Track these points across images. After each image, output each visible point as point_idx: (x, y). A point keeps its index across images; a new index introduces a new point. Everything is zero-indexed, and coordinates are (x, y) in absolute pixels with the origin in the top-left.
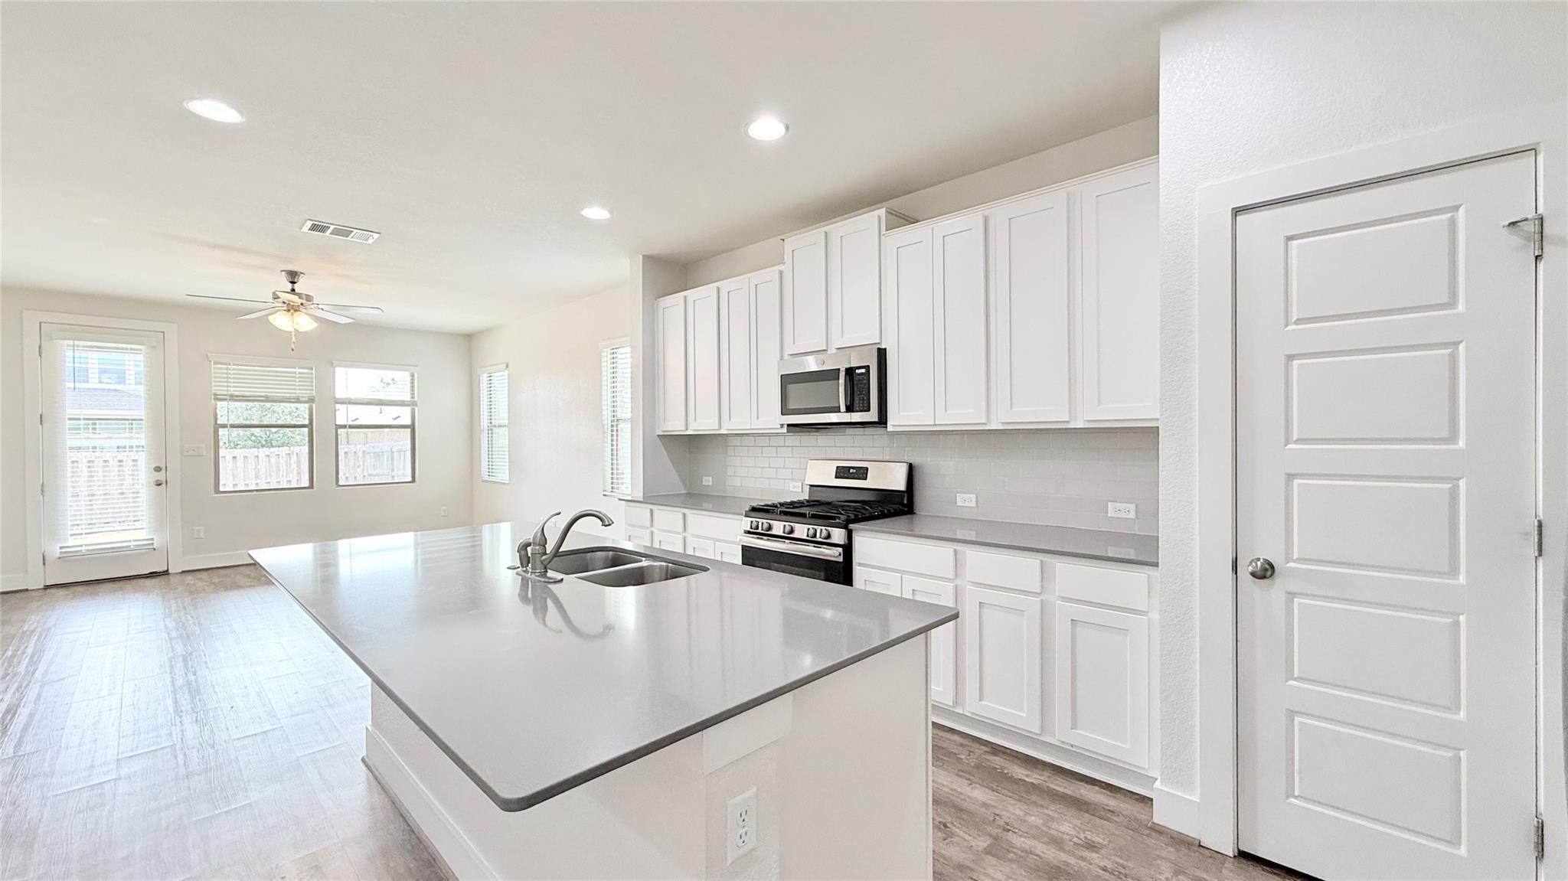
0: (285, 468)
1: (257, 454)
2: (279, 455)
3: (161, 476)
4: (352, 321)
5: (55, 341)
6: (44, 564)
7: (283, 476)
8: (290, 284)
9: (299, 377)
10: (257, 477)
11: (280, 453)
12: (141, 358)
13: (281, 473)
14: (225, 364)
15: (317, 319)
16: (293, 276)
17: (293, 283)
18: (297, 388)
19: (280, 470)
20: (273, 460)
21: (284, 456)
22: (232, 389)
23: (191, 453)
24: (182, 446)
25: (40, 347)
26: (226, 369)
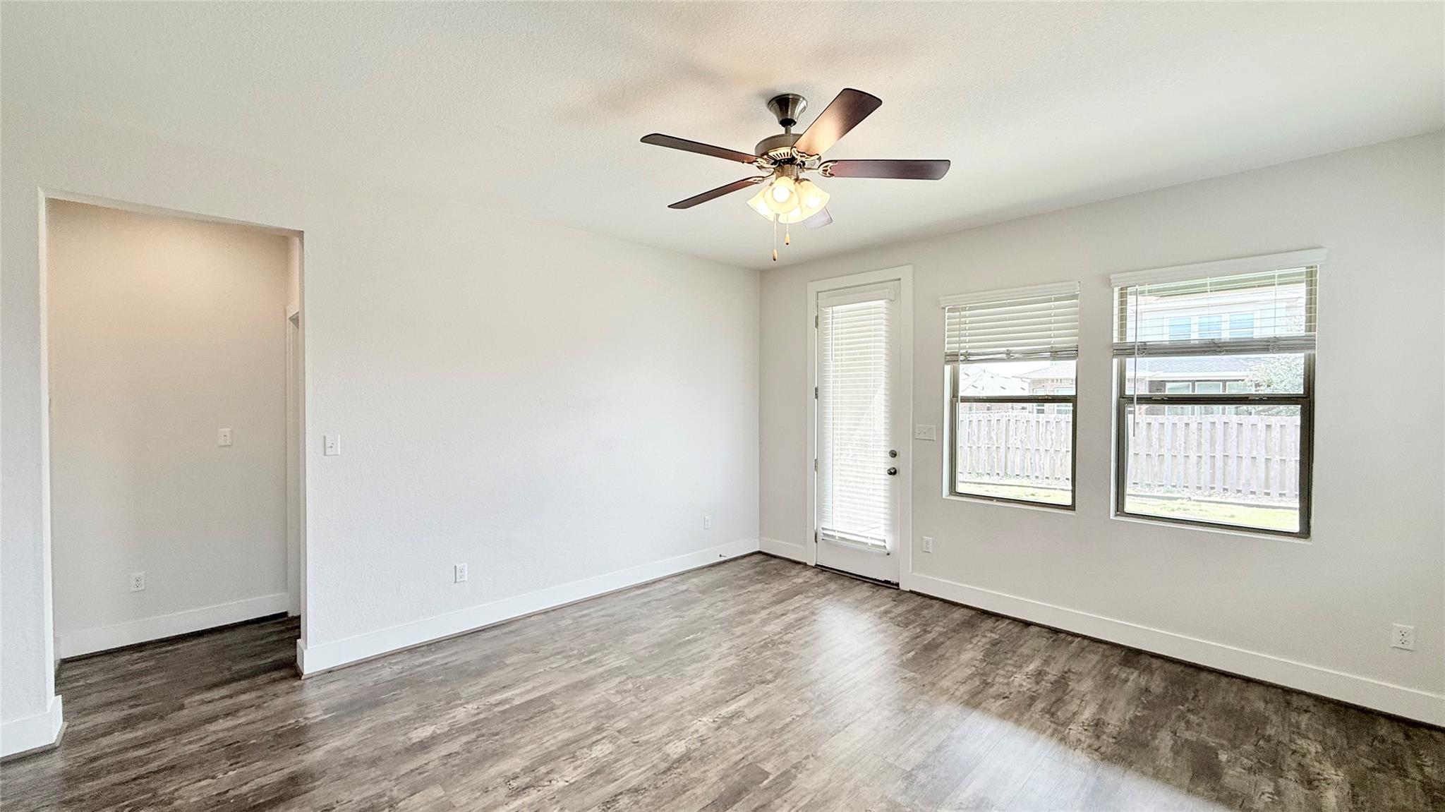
3: (895, 462)
6: (816, 542)
9: (1056, 315)
12: (883, 312)
14: (958, 309)
23: (922, 436)
24: (914, 427)
25: (817, 318)
26: (961, 317)
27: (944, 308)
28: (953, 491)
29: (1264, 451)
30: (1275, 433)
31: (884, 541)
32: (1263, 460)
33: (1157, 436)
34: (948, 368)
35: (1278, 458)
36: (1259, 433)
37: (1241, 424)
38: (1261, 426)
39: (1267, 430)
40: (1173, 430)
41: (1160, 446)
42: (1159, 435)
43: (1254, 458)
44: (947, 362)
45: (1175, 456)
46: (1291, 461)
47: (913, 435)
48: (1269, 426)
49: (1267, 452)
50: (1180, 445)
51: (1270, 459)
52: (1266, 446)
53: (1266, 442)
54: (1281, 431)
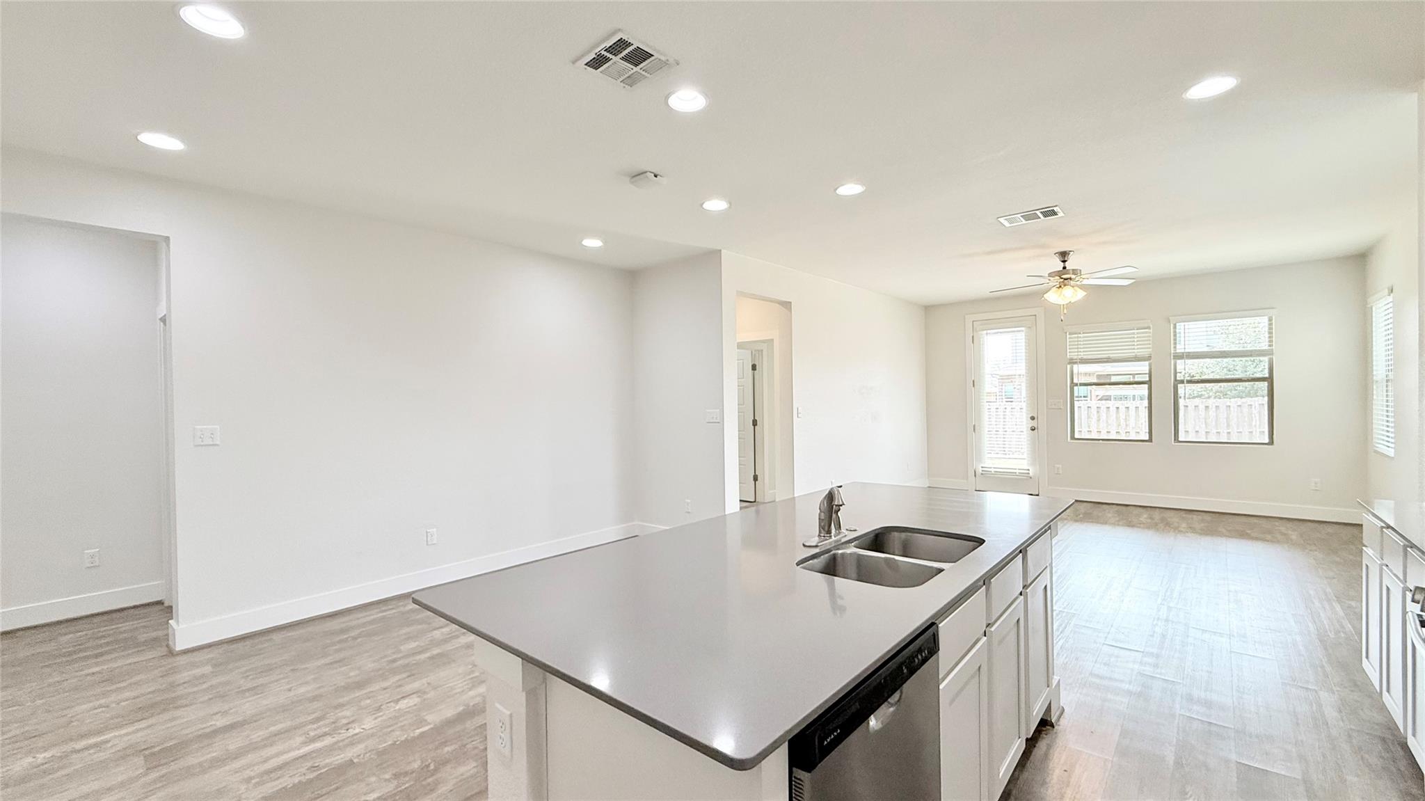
0: (1258, 418)
1: (1228, 404)
2: (1251, 405)
3: (1034, 423)
4: (1133, 281)
5: (980, 332)
6: (975, 476)
7: (1255, 426)
8: (1062, 263)
9: (1137, 337)
10: (1228, 426)
11: (1252, 403)
12: (1023, 334)
13: (1254, 423)
14: (1076, 334)
15: (1083, 287)
16: (1064, 256)
17: (1064, 261)
18: (1136, 347)
19: (1252, 420)
20: (1245, 410)
21: (1257, 406)
22: (1082, 354)
23: (1053, 407)
24: (1047, 401)
25: (973, 337)
26: (1078, 337)
27: (1066, 333)
28: (1073, 437)
29: (1204, 426)
30: (1212, 412)
31: (1029, 470)
32: (1204, 433)
33: (1124, 418)
34: (1069, 366)
35: (1215, 431)
36: (1200, 412)
37: (1187, 406)
38: (1202, 407)
39: (1206, 410)
40: (1136, 412)
41: (1127, 425)
42: (1126, 416)
43: (1197, 432)
44: (1070, 363)
45: (1138, 433)
46: (1223, 432)
47: (1047, 406)
48: (1207, 407)
49: (1206, 427)
50: (1142, 424)
51: (1209, 432)
52: (1205, 422)
53: (1205, 419)
54: (1216, 410)
